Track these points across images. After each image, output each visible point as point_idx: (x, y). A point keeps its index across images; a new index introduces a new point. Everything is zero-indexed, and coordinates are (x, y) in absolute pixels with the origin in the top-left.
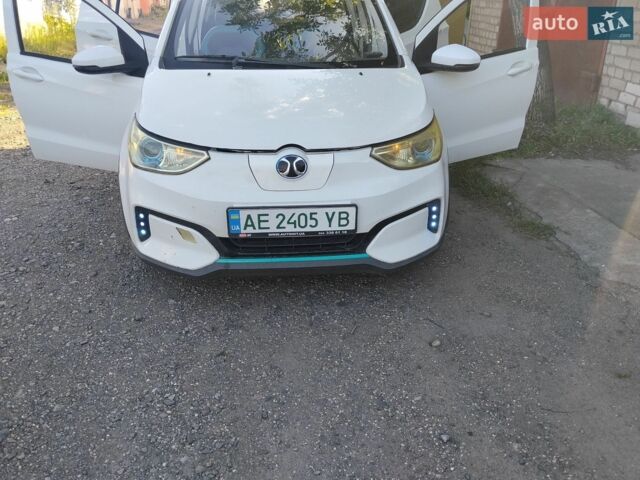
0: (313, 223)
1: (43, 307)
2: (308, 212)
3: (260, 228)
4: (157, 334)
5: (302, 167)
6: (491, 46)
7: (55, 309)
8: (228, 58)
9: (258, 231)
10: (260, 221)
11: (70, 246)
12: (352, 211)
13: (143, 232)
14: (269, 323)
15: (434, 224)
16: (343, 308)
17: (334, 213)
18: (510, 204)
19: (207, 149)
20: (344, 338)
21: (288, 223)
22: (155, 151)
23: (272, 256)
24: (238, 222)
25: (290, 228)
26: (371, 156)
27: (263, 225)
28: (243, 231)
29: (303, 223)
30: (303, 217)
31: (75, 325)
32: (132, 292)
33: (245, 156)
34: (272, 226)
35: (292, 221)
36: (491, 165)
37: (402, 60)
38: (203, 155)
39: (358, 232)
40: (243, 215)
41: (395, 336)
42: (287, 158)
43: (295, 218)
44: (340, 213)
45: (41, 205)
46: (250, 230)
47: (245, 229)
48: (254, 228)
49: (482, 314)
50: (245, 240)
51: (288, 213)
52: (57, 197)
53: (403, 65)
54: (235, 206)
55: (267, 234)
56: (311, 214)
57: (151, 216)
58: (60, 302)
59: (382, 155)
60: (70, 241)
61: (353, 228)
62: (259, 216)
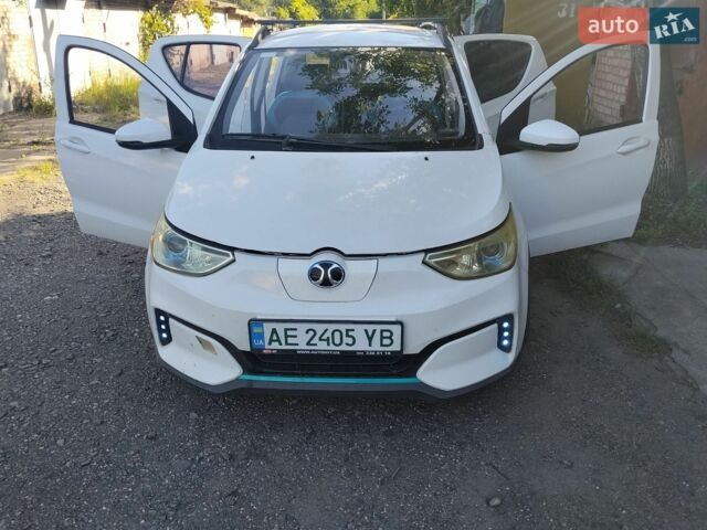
0: (350, 341)
1: (54, 414)
2: (343, 328)
3: (287, 344)
4: (167, 459)
5: (338, 275)
6: (618, 101)
7: (66, 417)
8: (279, 137)
9: (284, 347)
10: (287, 336)
11: (102, 336)
12: (396, 329)
13: (164, 335)
14: (297, 453)
15: (505, 342)
16: (389, 440)
17: (374, 331)
18: (619, 306)
19: (233, 249)
20: (382, 482)
21: (320, 339)
22: (180, 246)
23: (303, 375)
24: (261, 336)
25: (322, 346)
26: (424, 262)
27: (290, 340)
28: (267, 346)
29: (337, 341)
30: (337, 334)
31: (81, 439)
32: (153, 400)
33: (274, 259)
34: (301, 342)
35: (325, 337)
36: (601, 253)
37: (482, 139)
38: (228, 255)
39: (405, 353)
40: (268, 328)
41: (445, 485)
42: (321, 265)
43: (328, 334)
44: (382, 331)
45: (86, 282)
46: (275, 346)
47: (270, 344)
48: (281, 344)
49: (561, 462)
50: (271, 356)
51: (320, 328)
52: (105, 273)
53: (481, 147)
54: (259, 317)
55: (296, 350)
56: (347, 331)
57: (171, 320)
58: (74, 408)
59: (437, 262)
60: (104, 328)
61: (399, 349)
62: (286, 330)
